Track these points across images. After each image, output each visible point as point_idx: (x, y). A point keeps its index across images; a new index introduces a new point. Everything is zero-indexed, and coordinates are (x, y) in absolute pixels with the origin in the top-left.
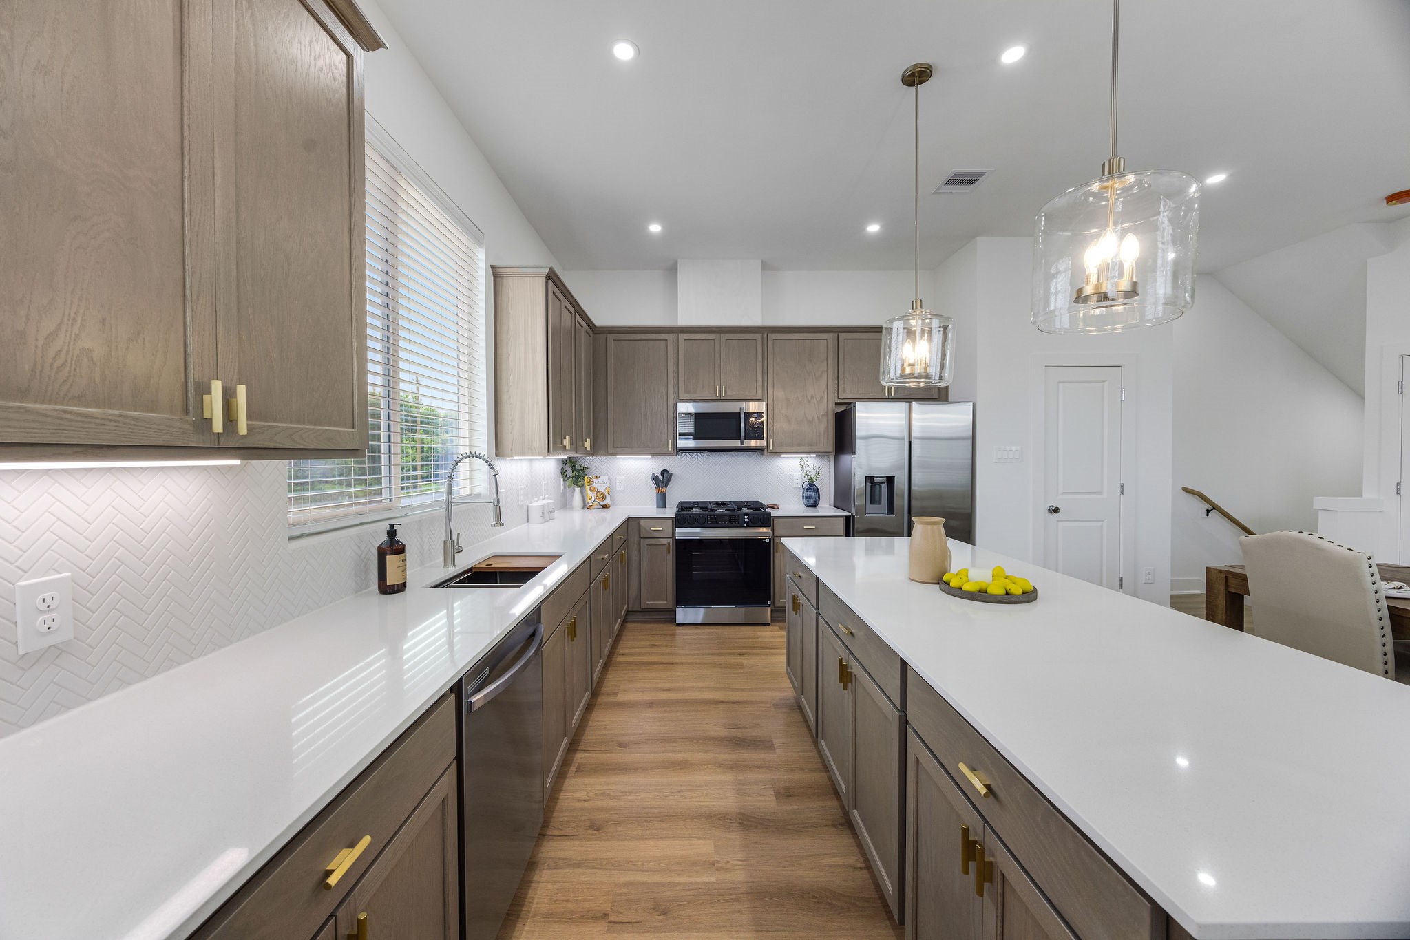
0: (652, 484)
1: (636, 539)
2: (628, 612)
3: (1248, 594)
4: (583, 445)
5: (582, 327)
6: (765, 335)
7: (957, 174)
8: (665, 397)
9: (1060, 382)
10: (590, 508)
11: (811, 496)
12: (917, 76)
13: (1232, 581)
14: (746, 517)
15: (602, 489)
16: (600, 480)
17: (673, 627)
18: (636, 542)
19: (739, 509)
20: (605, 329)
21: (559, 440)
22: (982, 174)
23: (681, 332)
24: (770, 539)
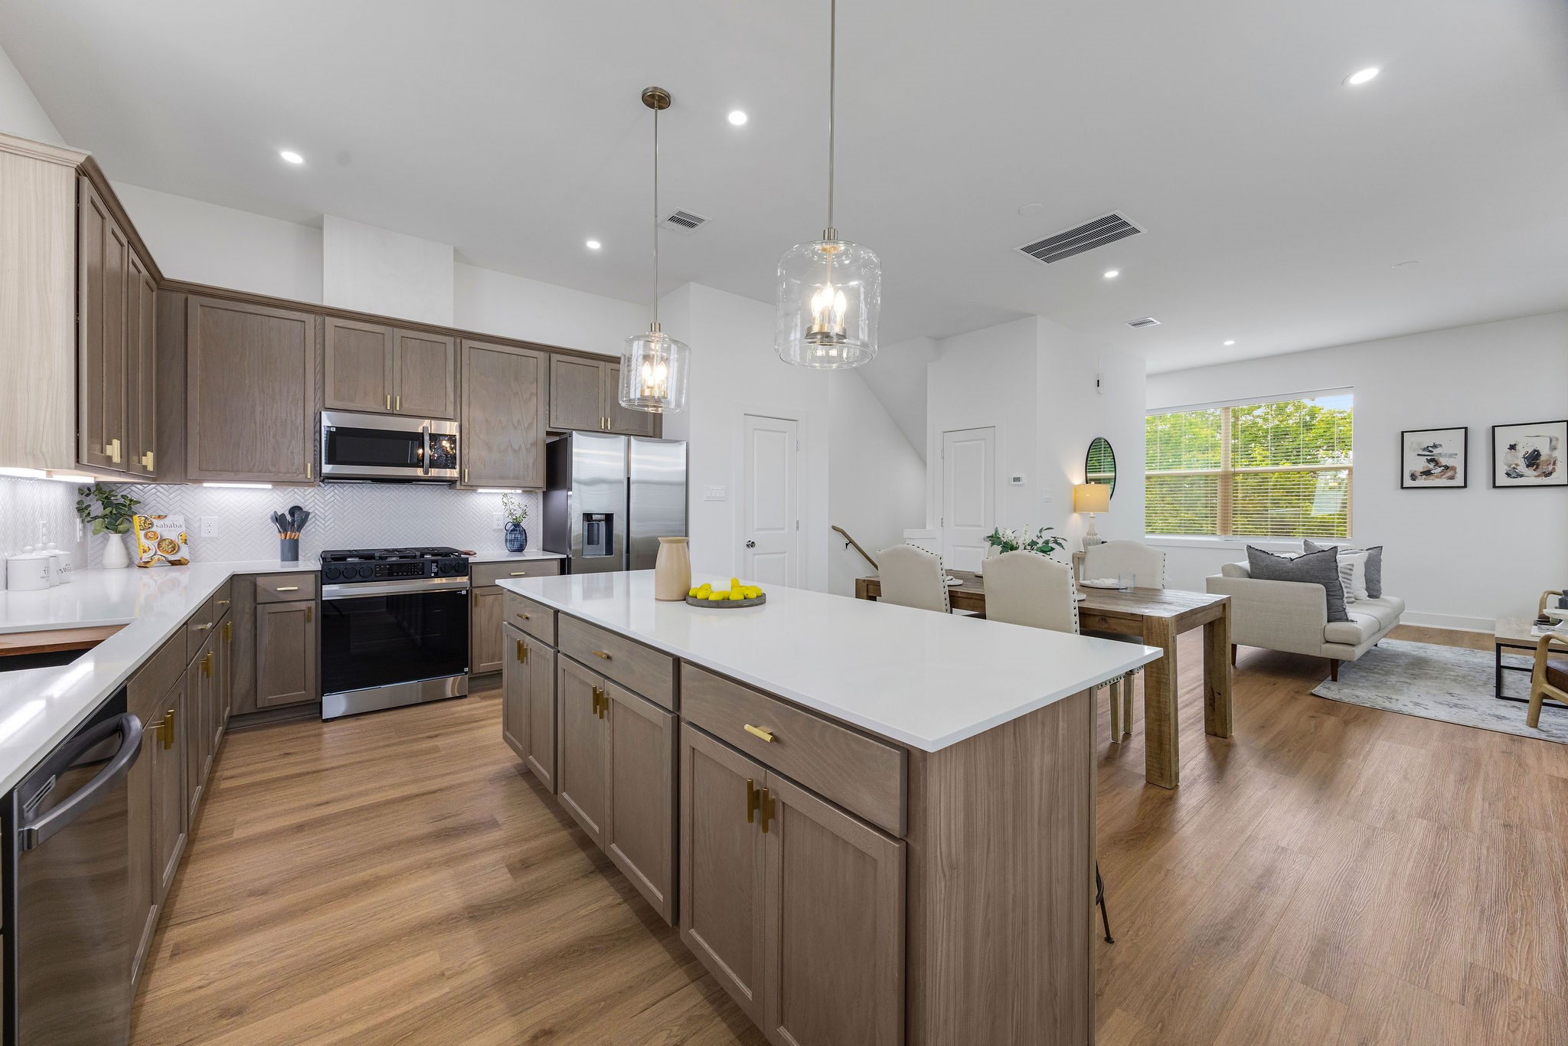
0: (274, 528)
1: (248, 606)
2: (231, 717)
3: (881, 596)
4: (140, 461)
5: (139, 272)
6: (458, 341)
7: (680, 213)
8: (301, 404)
9: (754, 429)
10: (145, 566)
11: (516, 539)
12: (657, 100)
13: (871, 587)
14: (434, 565)
15: (171, 535)
16: (167, 521)
17: (318, 725)
18: (247, 610)
19: (422, 556)
20: (183, 286)
21: (98, 447)
22: (701, 220)
23: (329, 315)
24: (467, 591)
